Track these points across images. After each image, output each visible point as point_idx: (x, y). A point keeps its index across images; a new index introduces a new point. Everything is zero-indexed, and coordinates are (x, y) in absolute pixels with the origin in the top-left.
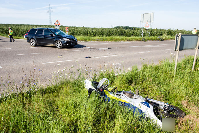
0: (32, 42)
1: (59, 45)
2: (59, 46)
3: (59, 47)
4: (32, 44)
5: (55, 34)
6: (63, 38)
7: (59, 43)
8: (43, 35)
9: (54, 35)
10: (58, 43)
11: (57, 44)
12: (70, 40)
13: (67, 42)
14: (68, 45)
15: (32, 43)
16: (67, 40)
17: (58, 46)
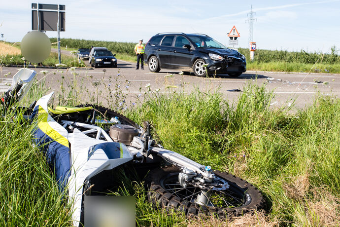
0: (152, 62)
1: (201, 68)
2: (201, 72)
3: (200, 74)
4: (152, 67)
5: (195, 45)
6: (210, 55)
7: (200, 64)
8: (173, 48)
9: (193, 48)
10: (198, 65)
11: (197, 67)
12: (226, 58)
13: (218, 64)
14: (219, 69)
15: (151, 64)
16: (218, 57)
17: (199, 72)
